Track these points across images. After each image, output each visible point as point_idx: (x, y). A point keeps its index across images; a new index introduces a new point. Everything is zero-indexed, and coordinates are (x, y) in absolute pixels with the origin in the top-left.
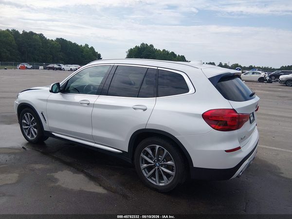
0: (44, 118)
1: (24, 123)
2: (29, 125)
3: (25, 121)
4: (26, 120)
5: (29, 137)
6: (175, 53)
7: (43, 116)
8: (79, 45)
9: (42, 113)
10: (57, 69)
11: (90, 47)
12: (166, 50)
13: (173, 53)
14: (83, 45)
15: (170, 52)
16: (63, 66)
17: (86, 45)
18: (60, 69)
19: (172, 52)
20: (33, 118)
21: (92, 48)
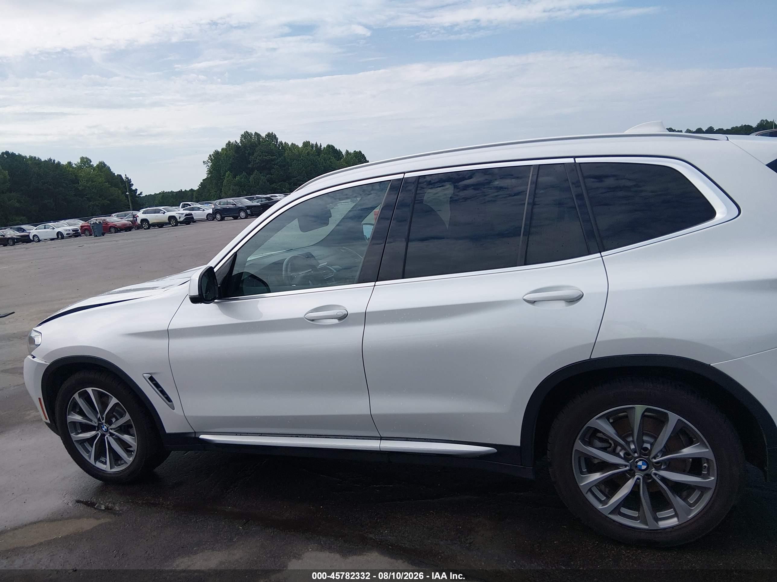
0: (163, 392)
1: (74, 423)
2: (99, 427)
3: (78, 418)
4: (81, 413)
5: (105, 467)
6: (337, 147)
7: (157, 385)
8: (64, 162)
9: (151, 379)
10: (15, 241)
11: (95, 163)
12: (313, 142)
13: (331, 148)
14: (76, 161)
15: (324, 146)
16: (32, 230)
17: (85, 161)
18: (26, 239)
19: (329, 146)
20: (114, 401)
21: (102, 166)
